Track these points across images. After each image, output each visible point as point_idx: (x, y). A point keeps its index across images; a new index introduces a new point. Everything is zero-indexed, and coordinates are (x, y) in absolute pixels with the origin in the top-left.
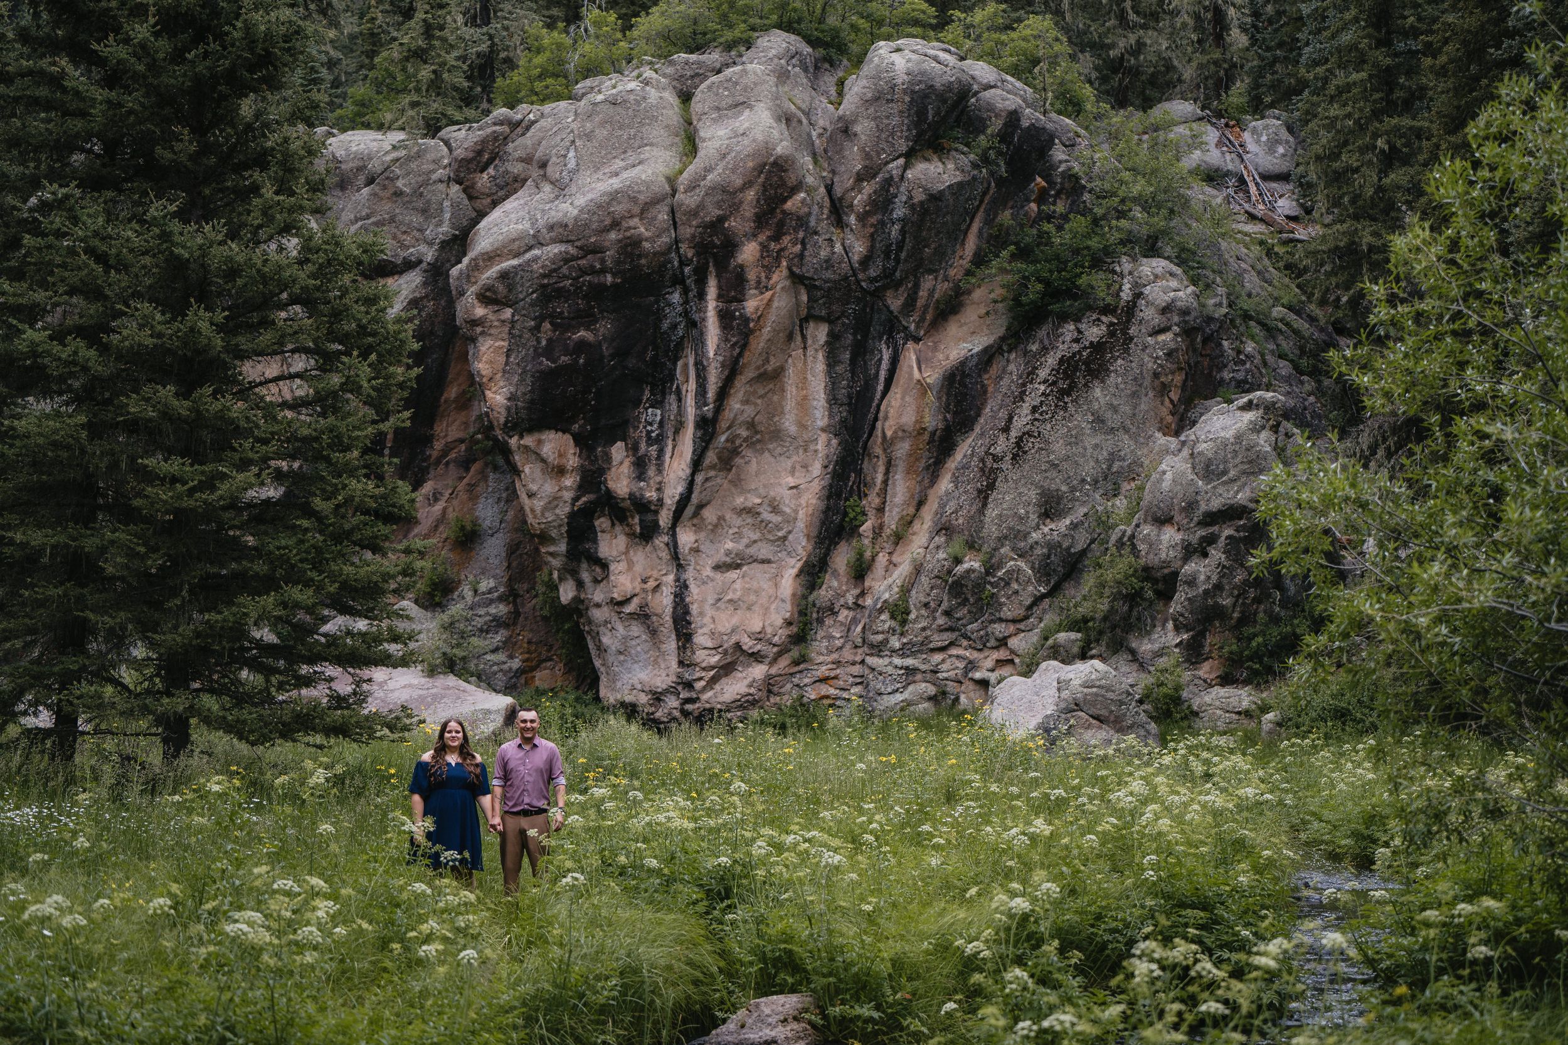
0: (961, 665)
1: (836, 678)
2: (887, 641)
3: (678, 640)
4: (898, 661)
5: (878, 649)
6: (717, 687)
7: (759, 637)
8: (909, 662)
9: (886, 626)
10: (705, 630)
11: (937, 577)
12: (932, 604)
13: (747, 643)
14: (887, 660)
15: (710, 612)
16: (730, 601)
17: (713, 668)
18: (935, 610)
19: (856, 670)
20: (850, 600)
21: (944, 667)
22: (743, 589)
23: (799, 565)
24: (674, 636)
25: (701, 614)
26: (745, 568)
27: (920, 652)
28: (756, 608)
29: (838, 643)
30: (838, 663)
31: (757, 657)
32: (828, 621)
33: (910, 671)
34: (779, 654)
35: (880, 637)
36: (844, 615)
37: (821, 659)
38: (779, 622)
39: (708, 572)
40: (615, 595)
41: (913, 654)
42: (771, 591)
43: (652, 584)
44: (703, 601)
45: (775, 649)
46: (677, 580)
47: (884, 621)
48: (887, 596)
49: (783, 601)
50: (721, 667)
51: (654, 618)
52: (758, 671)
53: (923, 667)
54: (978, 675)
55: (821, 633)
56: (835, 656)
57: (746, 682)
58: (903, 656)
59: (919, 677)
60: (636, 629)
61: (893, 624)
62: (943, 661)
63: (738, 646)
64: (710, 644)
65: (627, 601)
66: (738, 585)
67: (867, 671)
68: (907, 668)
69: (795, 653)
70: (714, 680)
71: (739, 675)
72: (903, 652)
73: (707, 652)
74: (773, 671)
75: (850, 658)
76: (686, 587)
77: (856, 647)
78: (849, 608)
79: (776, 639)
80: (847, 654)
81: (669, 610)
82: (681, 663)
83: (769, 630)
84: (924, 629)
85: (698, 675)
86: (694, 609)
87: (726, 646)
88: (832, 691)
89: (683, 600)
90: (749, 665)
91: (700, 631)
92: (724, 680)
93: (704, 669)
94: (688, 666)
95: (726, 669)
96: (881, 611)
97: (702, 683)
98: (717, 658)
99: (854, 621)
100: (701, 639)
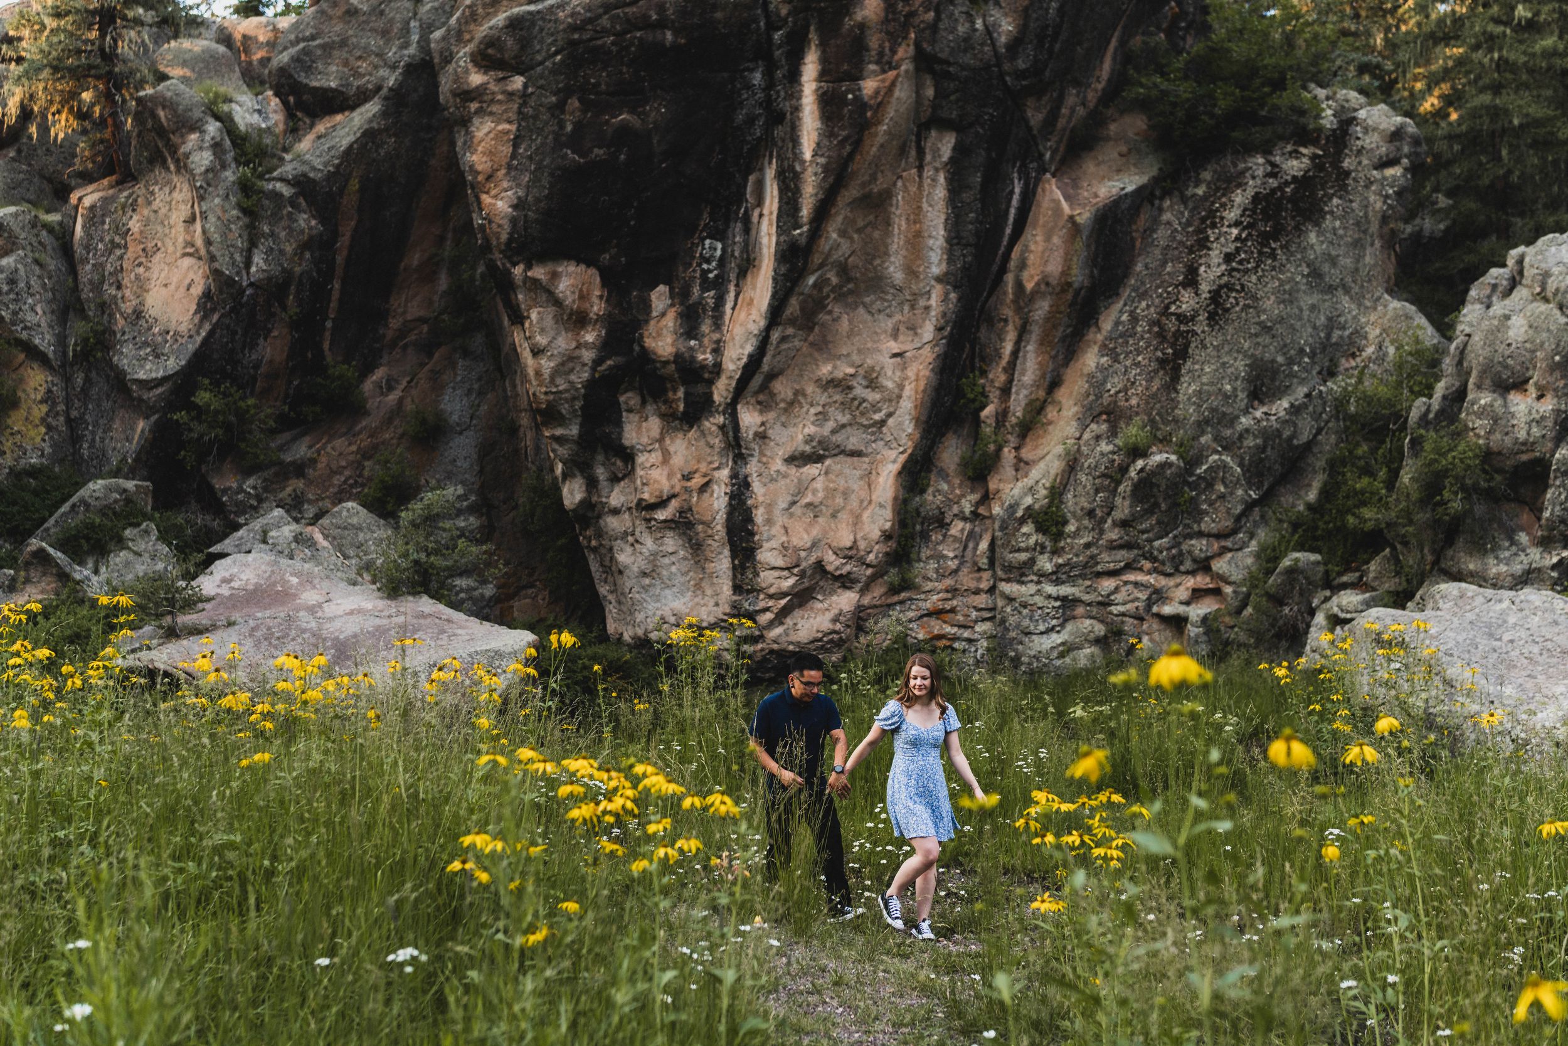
0: (1143, 596)
1: (953, 610)
2: (1032, 561)
3: (733, 557)
4: (1050, 589)
5: (1019, 573)
6: (789, 621)
7: (850, 554)
8: (1066, 590)
9: (1032, 541)
10: (774, 543)
11: (1103, 475)
12: (1099, 513)
13: (833, 562)
14: (1032, 588)
15: (780, 519)
16: (809, 505)
17: (783, 595)
18: (1103, 521)
19: (982, 600)
20: (968, 509)
21: (1119, 597)
22: (826, 489)
23: (902, 458)
24: (727, 552)
25: (769, 522)
26: (828, 462)
27: (1083, 576)
28: (843, 516)
29: (952, 564)
30: (953, 591)
31: (845, 582)
32: (935, 537)
33: (1068, 603)
34: (872, 579)
35: (1023, 556)
36: (958, 528)
37: (929, 586)
38: (876, 534)
39: (778, 465)
40: (646, 496)
41: (1071, 580)
42: (863, 494)
43: (697, 481)
44: (770, 507)
45: (869, 572)
46: (734, 475)
47: (1028, 535)
48: (1028, 500)
49: (881, 506)
50: (796, 595)
51: (700, 528)
52: (846, 600)
53: (1086, 598)
54: (1167, 610)
55: (925, 553)
56: (949, 582)
57: (829, 615)
58: (1058, 582)
59: (1080, 610)
60: (671, 542)
61: (1041, 538)
62: (1117, 590)
63: (819, 566)
64: (780, 562)
65: (662, 504)
66: (819, 484)
67: (1000, 603)
68: (1064, 599)
69: (893, 575)
70: (784, 613)
71: (819, 605)
72: (1056, 577)
73: (776, 573)
74: (866, 601)
75: (973, 585)
76: (747, 485)
77: (980, 570)
78: (965, 519)
79: (871, 557)
80: (966, 580)
81: (721, 517)
82: (737, 588)
83: (862, 545)
84: (1088, 546)
85: (761, 605)
86: (759, 516)
87: (804, 565)
88: (948, 629)
89: (743, 502)
90: (832, 592)
91: (766, 545)
92: (797, 613)
93: (771, 597)
94: (749, 592)
95: (801, 598)
96: (1022, 521)
97: (769, 616)
98: (791, 582)
99: (973, 537)
100: (768, 555)
